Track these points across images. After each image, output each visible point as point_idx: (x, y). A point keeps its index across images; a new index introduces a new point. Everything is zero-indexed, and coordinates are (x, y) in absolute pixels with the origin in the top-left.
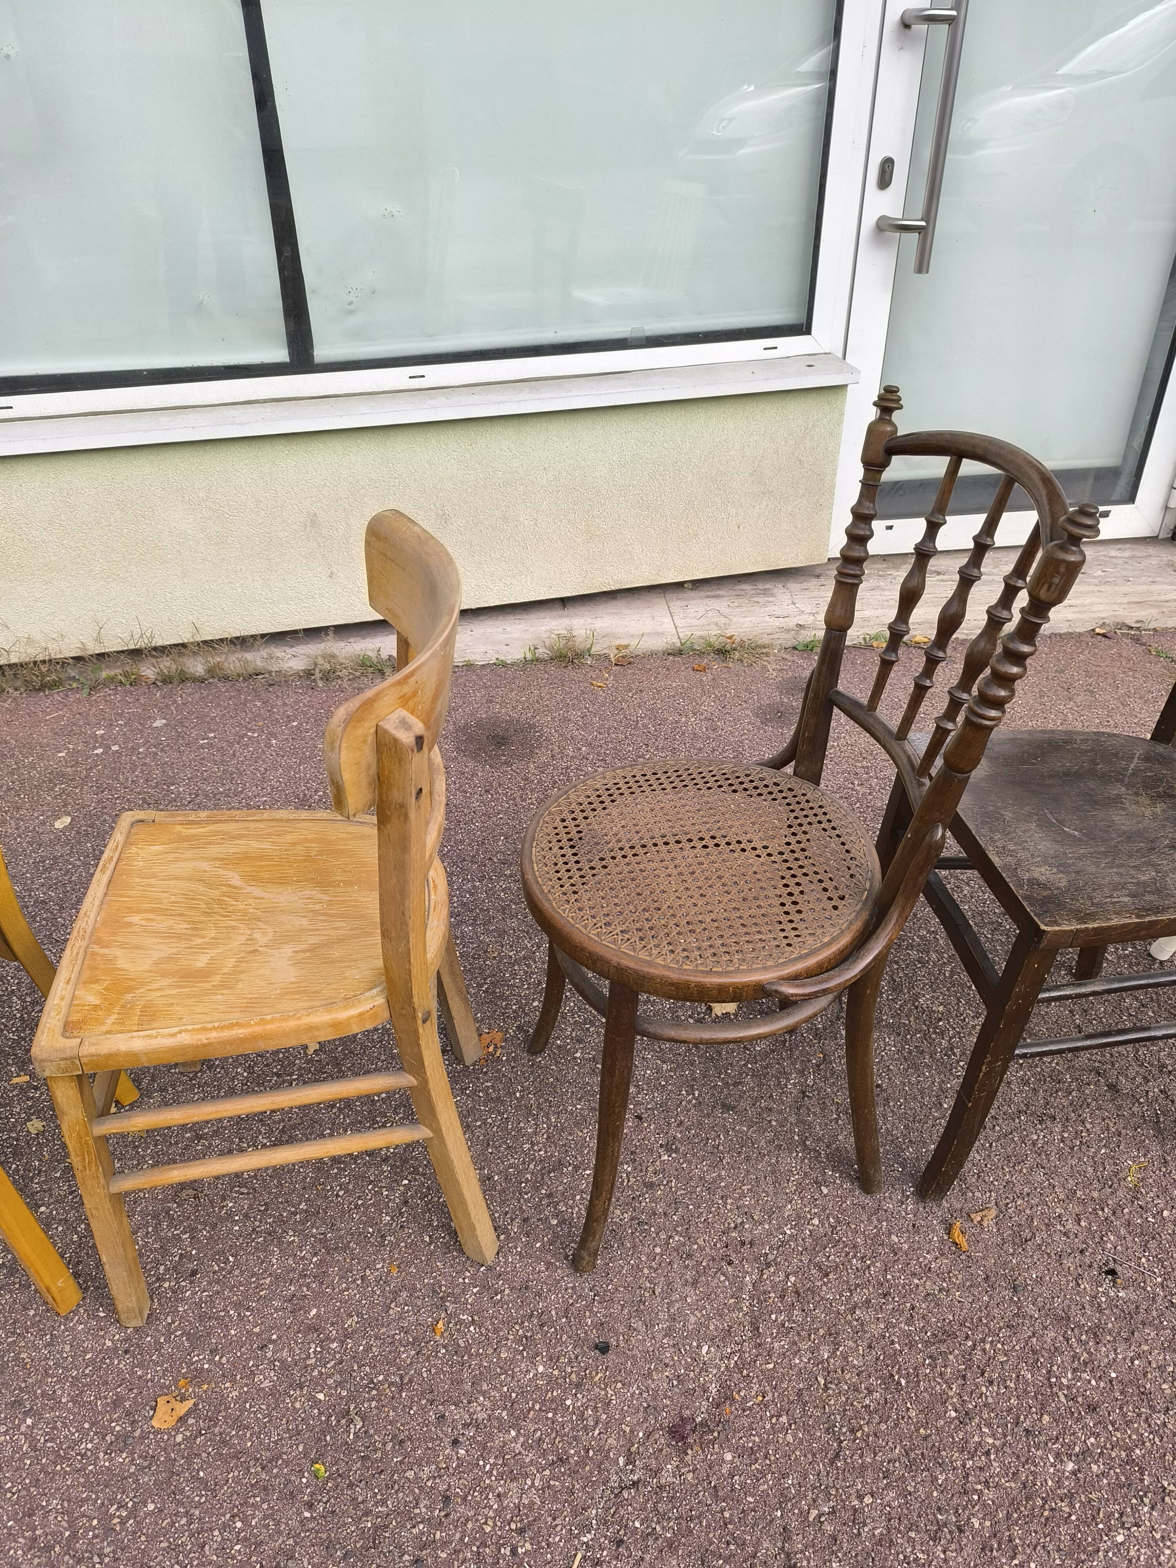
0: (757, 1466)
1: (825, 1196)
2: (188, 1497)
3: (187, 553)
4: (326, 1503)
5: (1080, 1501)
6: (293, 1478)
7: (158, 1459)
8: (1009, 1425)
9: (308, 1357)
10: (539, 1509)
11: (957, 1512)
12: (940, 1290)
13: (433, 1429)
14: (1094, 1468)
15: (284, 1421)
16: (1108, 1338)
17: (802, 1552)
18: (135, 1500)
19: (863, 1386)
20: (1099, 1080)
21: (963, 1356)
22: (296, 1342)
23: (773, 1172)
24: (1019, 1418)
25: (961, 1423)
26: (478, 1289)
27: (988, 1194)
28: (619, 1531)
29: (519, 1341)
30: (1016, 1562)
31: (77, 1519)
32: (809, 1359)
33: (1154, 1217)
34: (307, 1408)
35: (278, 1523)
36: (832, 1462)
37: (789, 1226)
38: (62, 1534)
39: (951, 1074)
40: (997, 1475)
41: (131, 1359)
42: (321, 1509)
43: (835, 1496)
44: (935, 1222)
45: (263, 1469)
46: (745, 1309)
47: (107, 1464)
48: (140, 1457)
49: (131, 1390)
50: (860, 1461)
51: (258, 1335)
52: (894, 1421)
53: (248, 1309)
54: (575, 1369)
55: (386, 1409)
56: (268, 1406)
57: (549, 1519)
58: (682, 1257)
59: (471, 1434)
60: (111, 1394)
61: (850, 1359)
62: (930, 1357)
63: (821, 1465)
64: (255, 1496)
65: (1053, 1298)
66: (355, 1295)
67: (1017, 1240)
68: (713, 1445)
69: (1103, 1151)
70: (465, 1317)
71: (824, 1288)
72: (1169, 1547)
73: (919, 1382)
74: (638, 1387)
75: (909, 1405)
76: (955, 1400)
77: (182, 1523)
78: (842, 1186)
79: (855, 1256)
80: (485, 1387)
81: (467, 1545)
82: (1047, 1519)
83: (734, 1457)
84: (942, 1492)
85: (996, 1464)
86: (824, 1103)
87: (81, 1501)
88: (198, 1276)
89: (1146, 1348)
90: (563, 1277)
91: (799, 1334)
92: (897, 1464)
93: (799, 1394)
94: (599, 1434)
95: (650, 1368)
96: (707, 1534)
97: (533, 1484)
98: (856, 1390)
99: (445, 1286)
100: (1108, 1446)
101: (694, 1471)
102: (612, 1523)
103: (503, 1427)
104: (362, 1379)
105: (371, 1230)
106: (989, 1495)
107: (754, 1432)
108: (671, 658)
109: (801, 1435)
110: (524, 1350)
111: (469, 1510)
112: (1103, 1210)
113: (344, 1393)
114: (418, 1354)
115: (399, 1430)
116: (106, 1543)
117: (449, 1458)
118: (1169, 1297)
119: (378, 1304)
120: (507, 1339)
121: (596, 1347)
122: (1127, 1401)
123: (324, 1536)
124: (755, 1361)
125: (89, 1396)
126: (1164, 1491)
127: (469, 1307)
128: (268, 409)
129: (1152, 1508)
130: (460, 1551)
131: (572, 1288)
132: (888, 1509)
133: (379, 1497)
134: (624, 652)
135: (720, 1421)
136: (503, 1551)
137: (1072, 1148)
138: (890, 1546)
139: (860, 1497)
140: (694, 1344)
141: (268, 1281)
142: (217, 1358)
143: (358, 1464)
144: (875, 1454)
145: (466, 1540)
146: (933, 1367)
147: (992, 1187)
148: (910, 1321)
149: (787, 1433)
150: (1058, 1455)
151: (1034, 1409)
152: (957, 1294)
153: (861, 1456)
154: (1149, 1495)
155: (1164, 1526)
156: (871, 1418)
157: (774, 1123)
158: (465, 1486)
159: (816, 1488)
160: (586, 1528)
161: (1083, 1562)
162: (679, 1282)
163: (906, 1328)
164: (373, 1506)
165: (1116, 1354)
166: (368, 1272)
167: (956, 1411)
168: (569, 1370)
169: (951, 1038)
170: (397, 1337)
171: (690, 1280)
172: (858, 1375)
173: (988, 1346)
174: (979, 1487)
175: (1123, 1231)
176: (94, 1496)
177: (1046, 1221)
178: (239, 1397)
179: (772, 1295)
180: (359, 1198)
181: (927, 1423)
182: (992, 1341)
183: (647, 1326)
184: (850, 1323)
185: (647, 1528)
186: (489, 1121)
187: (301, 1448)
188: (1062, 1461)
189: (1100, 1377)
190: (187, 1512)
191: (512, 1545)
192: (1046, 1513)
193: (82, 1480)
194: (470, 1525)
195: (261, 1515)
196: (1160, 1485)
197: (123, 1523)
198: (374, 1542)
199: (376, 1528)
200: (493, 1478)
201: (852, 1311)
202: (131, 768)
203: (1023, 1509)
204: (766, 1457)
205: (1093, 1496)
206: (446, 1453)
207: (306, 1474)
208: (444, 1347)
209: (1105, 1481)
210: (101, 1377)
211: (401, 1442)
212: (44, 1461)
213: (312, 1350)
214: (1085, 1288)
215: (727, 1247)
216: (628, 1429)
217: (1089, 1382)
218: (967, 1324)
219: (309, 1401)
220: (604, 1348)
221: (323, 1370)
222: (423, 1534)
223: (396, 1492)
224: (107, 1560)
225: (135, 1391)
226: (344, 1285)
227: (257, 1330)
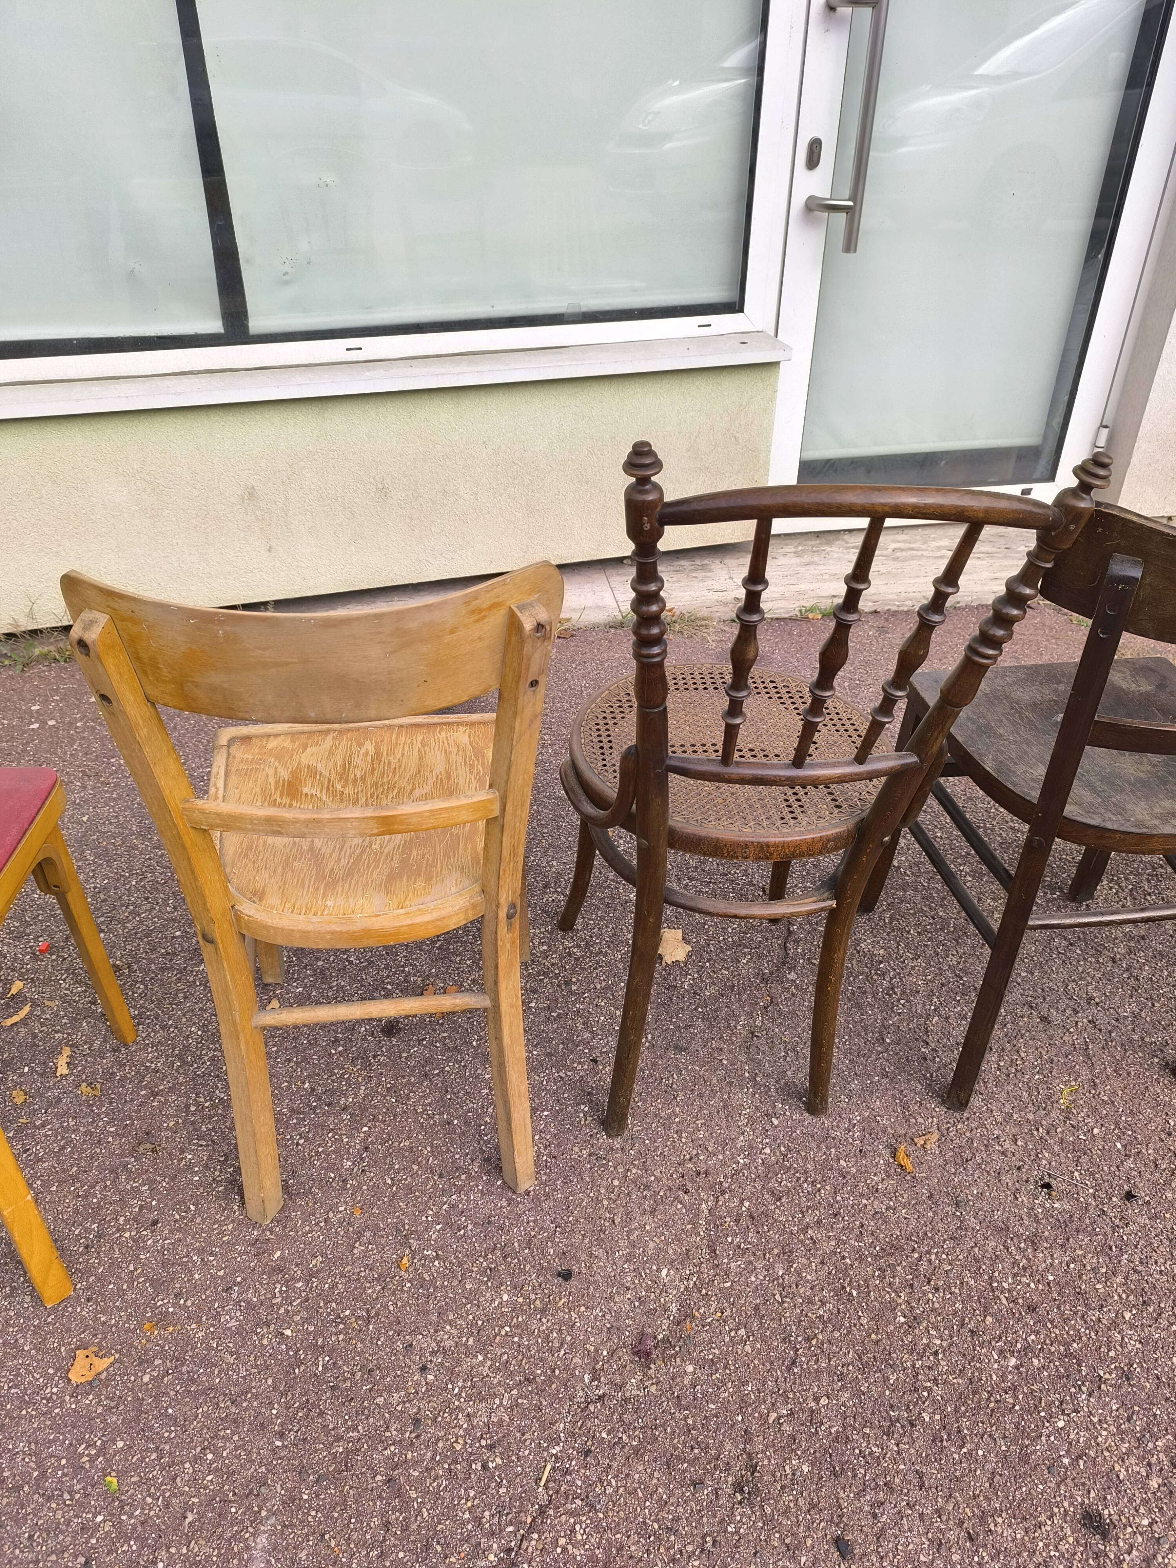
0: (717, 1375)
1: (776, 1127)
2: (157, 1433)
3: (122, 527)
4: (297, 1432)
5: (1023, 1393)
6: (263, 1410)
7: (126, 1400)
8: (955, 1327)
9: (274, 1296)
10: (508, 1425)
11: (908, 1408)
12: (887, 1209)
13: (401, 1358)
14: (1036, 1362)
15: (252, 1357)
16: (1045, 1245)
17: (763, 1452)
18: (103, 1438)
19: (817, 1298)
20: (1031, 1013)
21: (910, 1267)
22: (261, 1283)
23: (725, 1107)
24: (964, 1320)
25: (910, 1327)
26: (441, 1226)
27: (930, 1120)
28: (586, 1442)
29: (483, 1273)
30: (965, 1450)
31: (45, 1459)
32: (765, 1277)
33: (1085, 1135)
34: (275, 1344)
35: (250, 1453)
36: (789, 1369)
37: (742, 1156)
38: (30, 1474)
39: (893, 1011)
40: (945, 1373)
41: (94, 1307)
42: (292, 1437)
43: (793, 1400)
44: (881, 1147)
45: (232, 1403)
46: (702, 1233)
47: (73, 1406)
48: (107, 1398)
49: (95, 1335)
50: (815, 1367)
51: (222, 1278)
52: (847, 1328)
53: (211, 1254)
54: (539, 1296)
55: (354, 1342)
56: (235, 1344)
57: (518, 1435)
58: (639, 1188)
59: (439, 1360)
60: (74, 1340)
61: (804, 1274)
62: (879, 1269)
63: (779, 1372)
64: (225, 1429)
65: (993, 1211)
66: (319, 1236)
67: (959, 1161)
68: (675, 1358)
69: (1037, 1077)
70: (429, 1253)
71: (777, 1211)
72: (1106, 1429)
73: (869, 1292)
74: (601, 1310)
75: (860, 1313)
76: (903, 1307)
77: (152, 1458)
78: (791, 1117)
79: (805, 1181)
80: (451, 1317)
81: (438, 1463)
82: (993, 1410)
83: (695, 1369)
84: (894, 1390)
85: (943, 1363)
86: (772, 1042)
87: (48, 1443)
88: (159, 1225)
89: (1080, 1252)
90: (524, 1212)
91: (754, 1254)
92: (851, 1368)
93: (756, 1308)
94: (565, 1354)
95: (612, 1292)
96: (672, 1440)
97: (501, 1403)
98: (811, 1302)
99: (409, 1224)
100: (1048, 1342)
101: (657, 1384)
102: (580, 1435)
103: (470, 1353)
104: (329, 1314)
105: (332, 1175)
106: (938, 1391)
107: (714, 1345)
108: (613, 631)
109: (758, 1346)
110: (488, 1280)
111: (440, 1431)
112: (1037, 1130)
113: (311, 1329)
114: (383, 1289)
115: (368, 1360)
116: (75, 1481)
117: (418, 1383)
118: (1100, 1206)
119: (342, 1244)
120: (472, 1271)
121: (559, 1274)
122: (1065, 1301)
123: (296, 1463)
124: (713, 1281)
125: (53, 1343)
126: (1100, 1380)
127: (433, 1243)
128: (205, 379)
129: (1090, 1395)
130: (432, 1468)
131: (534, 1221)
132: (843, 1408)
133: (350, 1423)
134: (566, 626)
135: (681, 1337)
136: (474, 1466)
137: (1008, 1076)
138: (846, 1442)
139: (817, 1399)
140: (654, 1268)
141: (231, 1226)
142: (182, 1301)
143: (328, 1394)
144: (830, 1360)
145: (438, 1458)
146: (882, 1278)
147: (934, 1114)
148: (860, 1237)
149: (745, 1344)
150: (1001, 1352)
151: (978, 1312)
152: (904, 1211)
153: (816, 1362)
154: (1087, 1384)
155: (1101, 1411)
156: (825, 1327)
157: (725, 1062)
158: (435, 1409)
159: (774, 1393)
160: (554, 1440)
161: (1027, 1447)
162: (637, 1213)
163: (856, 1244)
164: (344, 1432)
165: (1053, 1259)
166: (331, 1215)
167: (905, 1317)
168: (533, 1297)
169: (891, 979)
170: (363, 1274)
171: (648, 1209)
172: (812, 1289)
173: (933, 1257)
174: (928, 1384)
175: (1056, 1149)
176: (61, 1438)
177: (986, 1142)
178: (206, 1337)
179: (728, 1219)
180: (320, 1145)
181: (878, 1329)
182: (937, 1252)
183: (607, 1253)
184: (802, 1242)
185: (614, 1438)
186: (447, 1069)
187: (270, 1382)
188: (1005, 1357)
189: (1039, 1281)
190: (157, 1448)
191: (483, 1460)
192: (992, 1405)
193: (48, 1423)
194: (440, 1445)
195: (232, 1446)
196: (1096, 1375)
197: (92, 1460)
198: (346, 1466)
199: (347, 1452)
200: (462, 1400)
201: (805, 1231)
202: (68, 742)
203: (970, 1402)
204: (726, 1368)
205: (1035, 1387)
206: (415, 1379)
207: (276, 1406)
208: (410, 1282)
209: (1046, 1373)
210: (64, 1325)
211: (370, 1371)
212: (9, 1406)
213: (277, 1290)
214: (1023, 1201)
215: (683, 1177)
216: (592, 1349)
217: (1029, 1285)
218: (913, 1238)
219: (276, 1337)
220: (566, 1276)
221: (290, 1308)
222: (395, 1455)
223: (367, 1418)
224: (77, 1496)
225: (99, 1336)
226: (307, 1228)
227: (221, 1273)
